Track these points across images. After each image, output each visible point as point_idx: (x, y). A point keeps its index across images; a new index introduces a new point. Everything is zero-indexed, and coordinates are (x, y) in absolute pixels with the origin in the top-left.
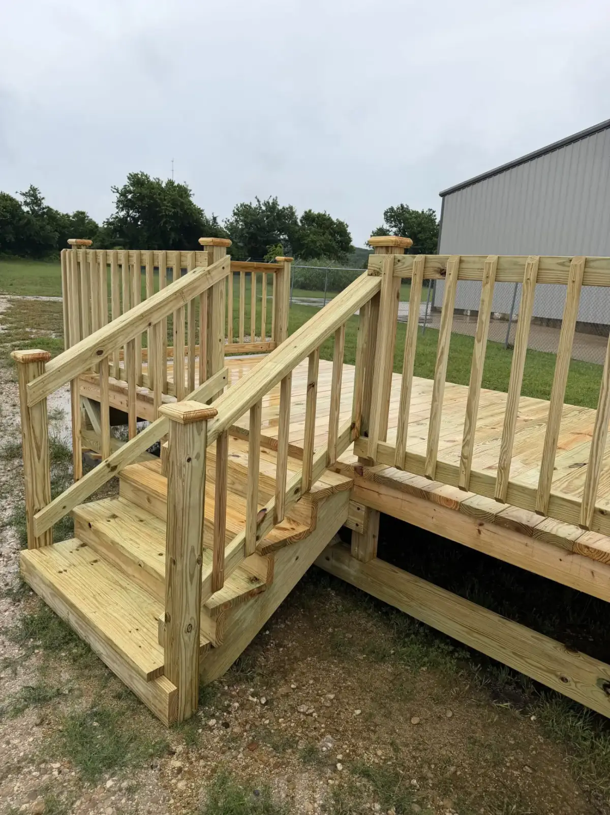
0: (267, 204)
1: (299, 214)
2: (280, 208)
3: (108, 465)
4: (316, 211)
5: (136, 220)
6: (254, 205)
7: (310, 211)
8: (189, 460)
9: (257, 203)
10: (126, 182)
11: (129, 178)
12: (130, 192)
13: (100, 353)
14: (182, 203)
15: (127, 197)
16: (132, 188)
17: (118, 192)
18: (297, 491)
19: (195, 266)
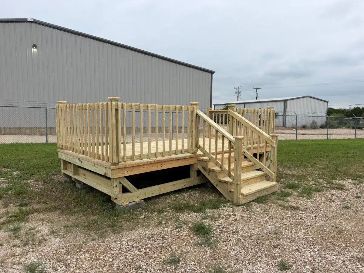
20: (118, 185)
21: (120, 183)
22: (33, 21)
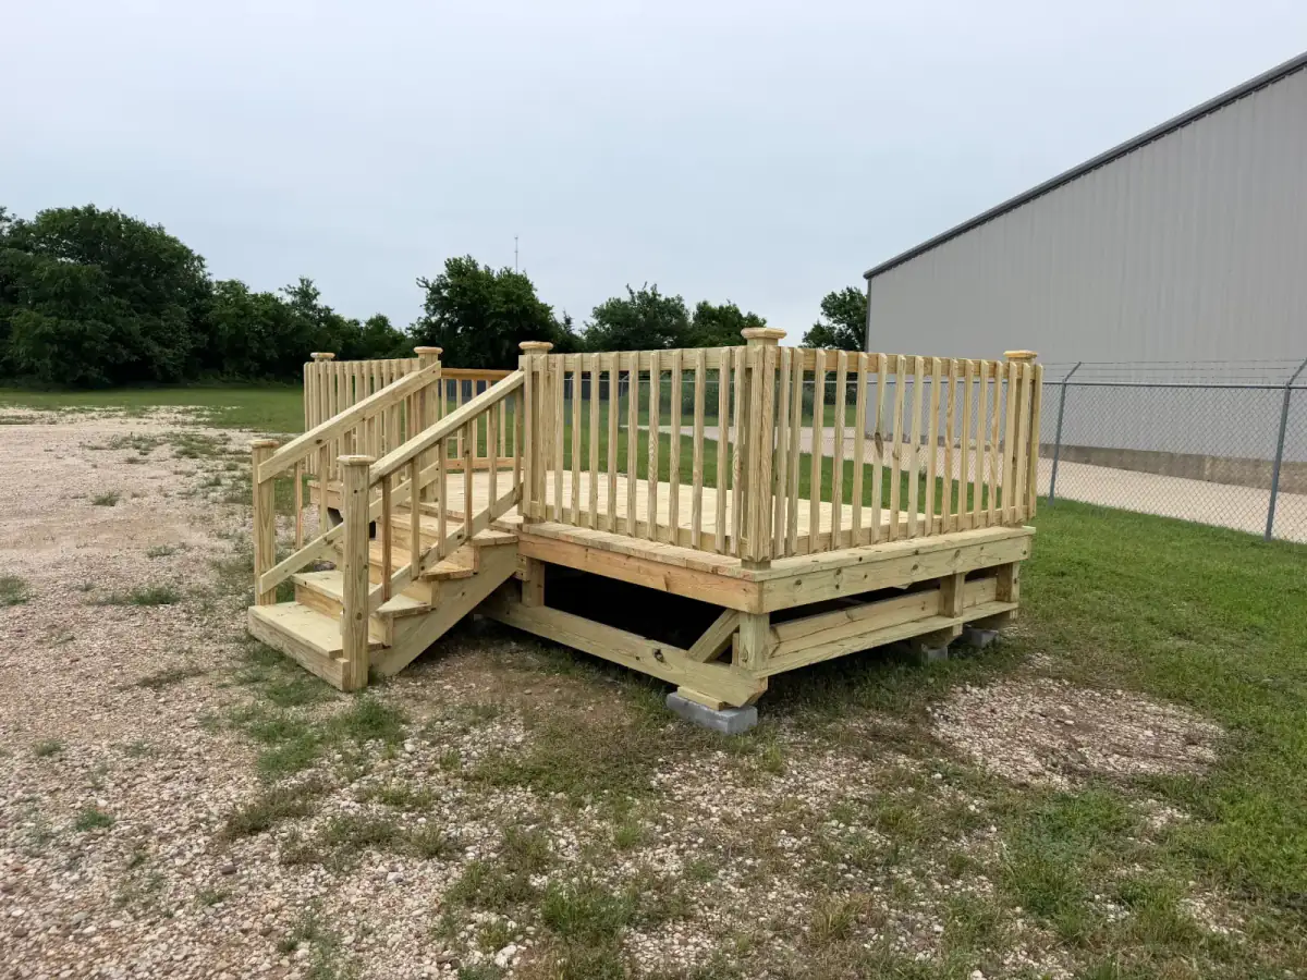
0: (642, 295)
1: (691, 308)
2: (663, 299)
3: (325, 539)
4: (715, 304)
5: (453, 326)
6: (626, 297)
7: (705, 303)
8: (356, 492)
9: (629, 295)
10: (443, 270)
11: (447, 265)
12: (446, 286)
13: (319, 442)
14: (519, 296)
15: (441, 293)
16: (449, 280)
17: (427, 286)
18: (459, 537)
19: (410, 371)
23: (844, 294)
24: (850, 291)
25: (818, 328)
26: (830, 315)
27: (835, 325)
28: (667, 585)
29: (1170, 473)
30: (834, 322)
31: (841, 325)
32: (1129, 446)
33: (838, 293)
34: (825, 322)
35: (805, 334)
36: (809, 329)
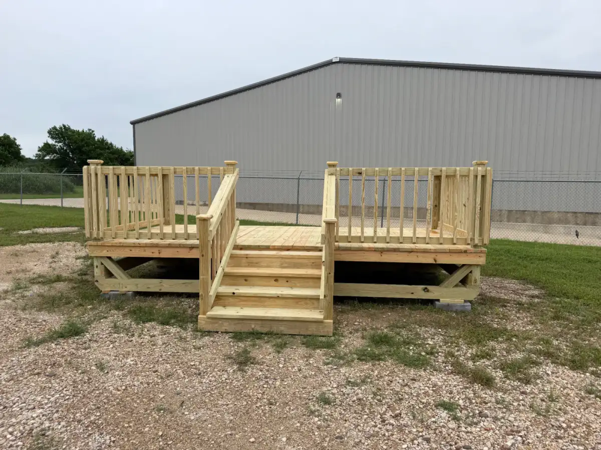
20: (99, 265)
21: (102, 264)
22: (338, 60)
23: (61, 128)
24: (64, 126)
25: (47, 145)
26: (52, 138)
27: (57, 144)
28: (435, 261)
29: (287, 211)
30: (56, 142)
31: (60, 144)
32: (270, 202)
33: (58, 127)
34: (51, 142)
35: (39, 147)
36: (41, 145)
